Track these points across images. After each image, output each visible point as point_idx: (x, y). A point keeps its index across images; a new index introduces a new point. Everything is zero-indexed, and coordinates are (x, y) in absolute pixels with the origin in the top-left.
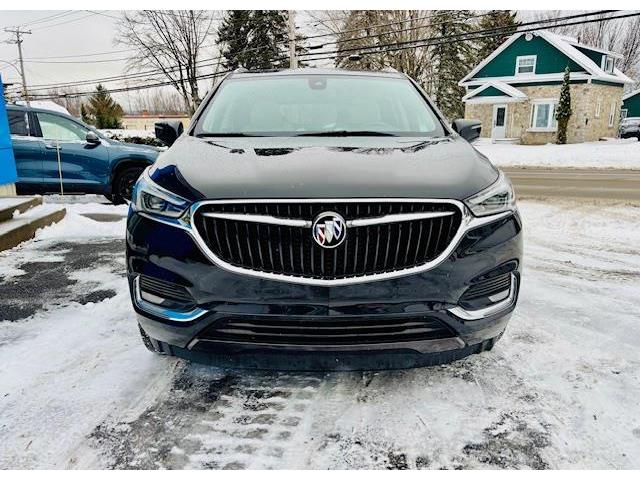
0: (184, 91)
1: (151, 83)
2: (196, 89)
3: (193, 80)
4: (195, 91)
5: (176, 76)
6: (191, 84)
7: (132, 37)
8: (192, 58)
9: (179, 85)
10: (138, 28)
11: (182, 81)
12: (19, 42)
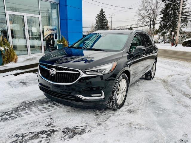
0: (151, 28)
1: (142, 26)
2: (154, 27)
3: (154, 25)
4: (154, 28)
5: (149, 24)
6: (153, 26)
7: (139, 14)
8: (155, 18)
9: (150, 26)
10: (141, 12)
11: (150, 25)
12: (112, 17)
